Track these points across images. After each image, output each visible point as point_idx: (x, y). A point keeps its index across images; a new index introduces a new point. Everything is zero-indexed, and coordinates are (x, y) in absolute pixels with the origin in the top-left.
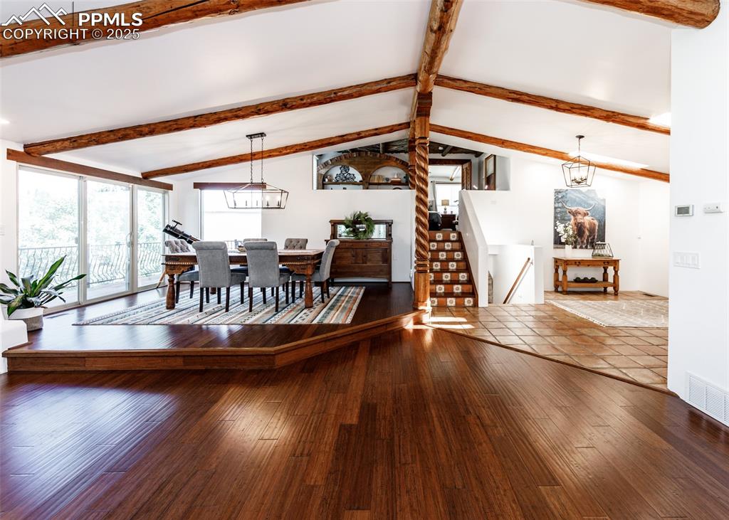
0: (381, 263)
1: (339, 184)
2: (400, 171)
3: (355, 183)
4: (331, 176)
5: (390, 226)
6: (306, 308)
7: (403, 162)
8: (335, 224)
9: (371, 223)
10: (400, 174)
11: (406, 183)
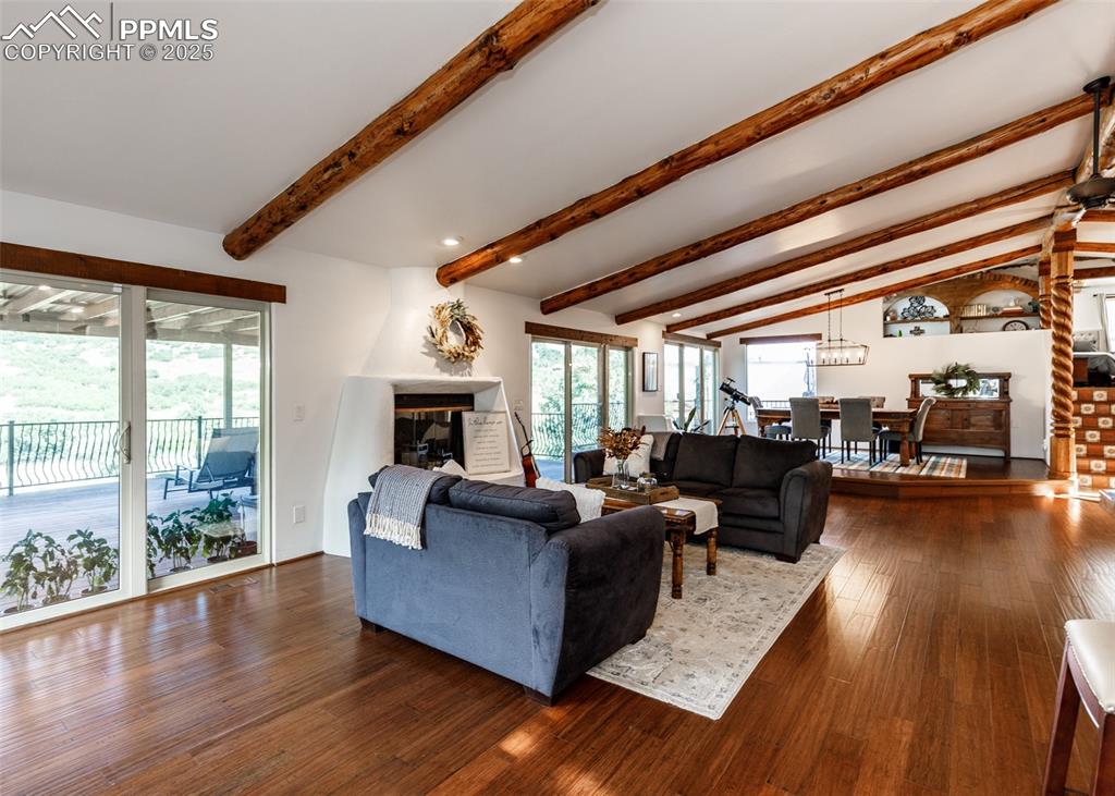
0: (992, 429)
1: (909, 322)
2: (1022, 295)
3: (937, 319)
4: (894, 312)
5: (1007, 380)
6: (902, 465)
7: (1027, 280)
8: (916, 380)
9: (972, 377)
10: (1020, 300)
11: (1033, 314)
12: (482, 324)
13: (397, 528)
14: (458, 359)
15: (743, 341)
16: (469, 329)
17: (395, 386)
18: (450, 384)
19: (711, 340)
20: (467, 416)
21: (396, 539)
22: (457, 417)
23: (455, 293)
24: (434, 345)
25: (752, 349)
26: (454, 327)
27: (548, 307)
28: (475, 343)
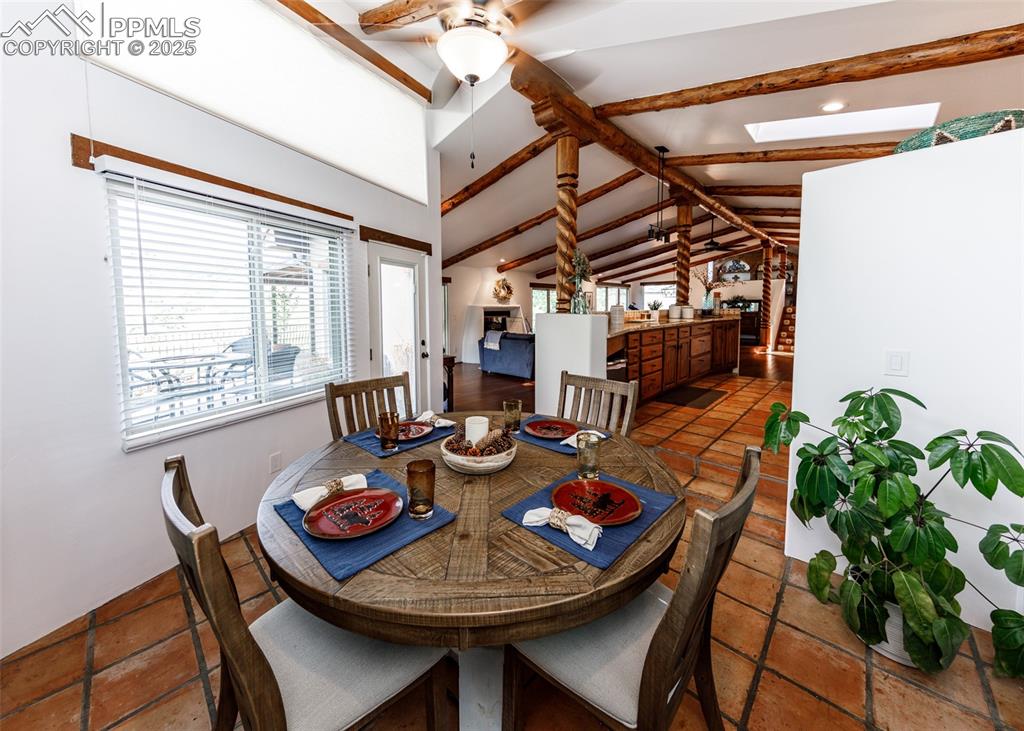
0: (751, 326)
1: (732, 273)
3: (745, 272)
4: (724, 267)
9: (745, 302)
12: (512, 286)
13: (493, 345)
14: (504, 299)
15: (642, 284)
16: (509, 288)
17: (485, 308)
18: (501, 308)
19: (624, 284)
20: (508, 319)
21: (492, 348)
22: (504, 320)
23: (503, 276)
24: (497, 295)
25: (647, 288)
26: (503, 288)
27: (539, 276)
28: (511, 293)
